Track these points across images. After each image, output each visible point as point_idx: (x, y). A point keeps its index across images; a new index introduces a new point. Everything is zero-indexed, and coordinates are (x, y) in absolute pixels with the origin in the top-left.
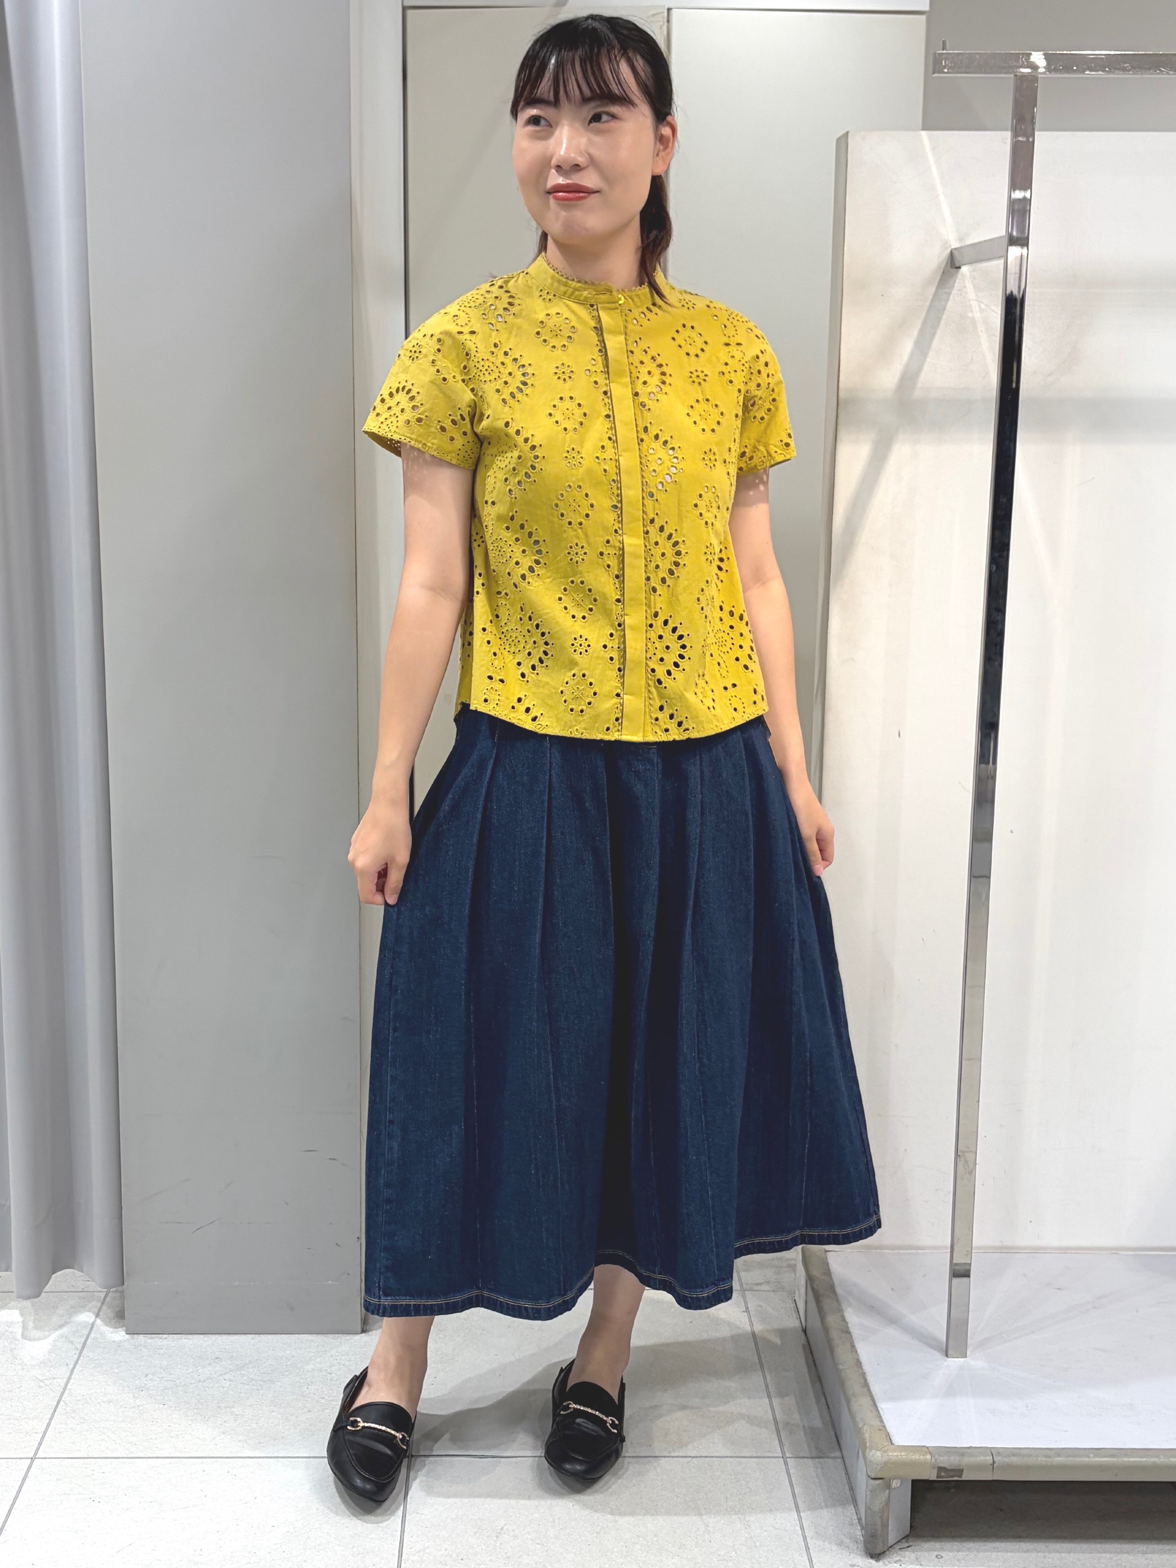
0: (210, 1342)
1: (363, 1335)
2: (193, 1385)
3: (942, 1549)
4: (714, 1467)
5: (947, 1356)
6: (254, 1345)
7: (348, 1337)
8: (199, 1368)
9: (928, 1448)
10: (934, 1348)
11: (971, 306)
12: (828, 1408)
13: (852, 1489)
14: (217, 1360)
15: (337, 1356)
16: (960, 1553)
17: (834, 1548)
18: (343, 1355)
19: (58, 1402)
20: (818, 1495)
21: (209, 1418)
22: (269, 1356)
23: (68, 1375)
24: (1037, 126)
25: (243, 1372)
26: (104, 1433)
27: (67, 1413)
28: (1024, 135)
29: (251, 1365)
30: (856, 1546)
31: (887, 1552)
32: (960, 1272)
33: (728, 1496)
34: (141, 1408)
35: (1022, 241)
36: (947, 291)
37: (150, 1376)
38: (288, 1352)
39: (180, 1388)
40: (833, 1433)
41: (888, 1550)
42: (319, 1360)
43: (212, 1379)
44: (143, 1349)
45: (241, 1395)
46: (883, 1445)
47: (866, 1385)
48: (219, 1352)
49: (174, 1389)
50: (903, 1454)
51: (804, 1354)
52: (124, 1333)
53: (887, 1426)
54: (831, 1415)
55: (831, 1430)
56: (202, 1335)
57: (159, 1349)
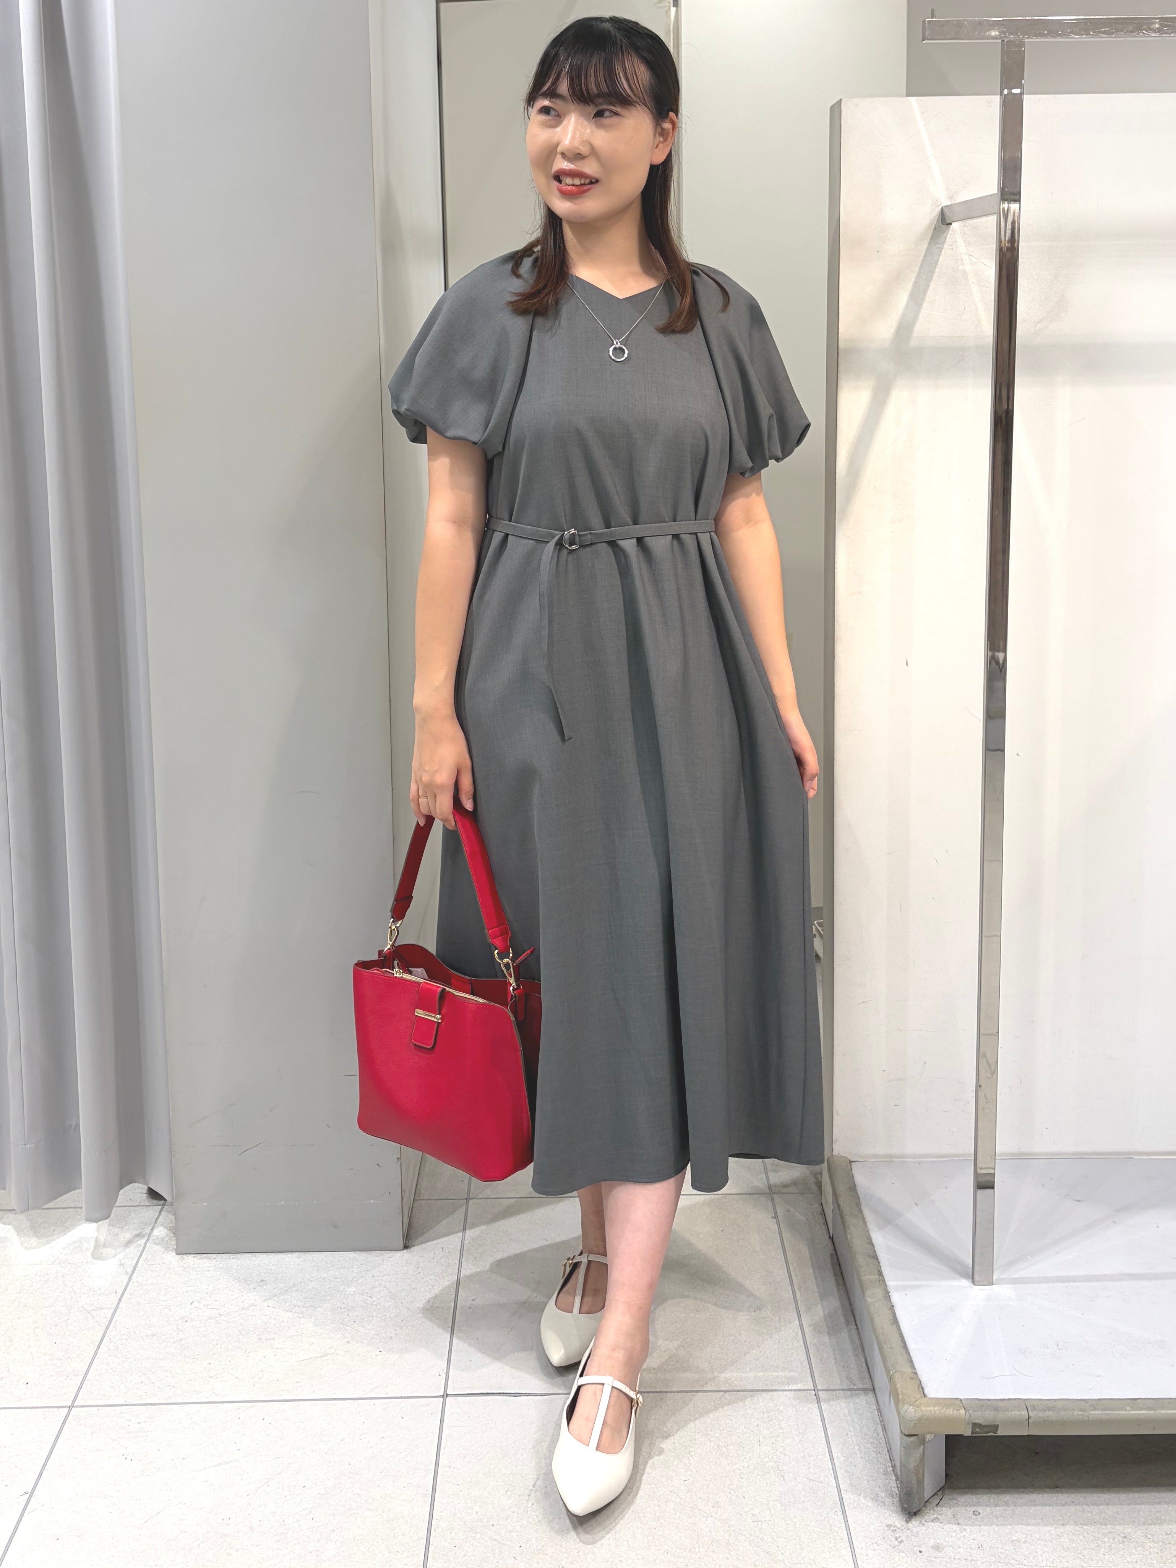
0: (257, 1262)
1: (405, 1251)
2: (237, 1314)
3: (979, 1504)
4: (747, 1404)
5: (973, 1283)
6: (298, 1265)
7: (391, 1254)
9: (960, 1400)
10: (960, 1273)
11: (962, 260)
12: (858, 1329)
13: (884, 1429)
14: (263, 1283)
15: (379, 1276)
16: (997, 1508)
17: (869, 1504)
18: (384, 1275)
19: (103, 1337)
20: (851, 1436)
21: (250, 1352)
22: (313, 1277)
23: (115, 1305)
24: (1025, 91)
25: (286, 1297)
26: (144, 1374)
27: (109, 1350)
29: (295, 1288)
30: (892, 1500)
31: (923, 1509)
32: (985, 1184)
33: (761, 1441)
34: (183, 1342)
35: (1014, 196)
36: (940, 246)
37: (196, 1304)
38: (331, 1272)
39: (223, 1317)
40: (863, 1360)
41: (925, 1506)
42: (361, 1280)
43: (256, 1306)
44: (191, 1271)
45: (282, 1324)
46: (915, 1398)
47: (895, 1321)
48: (265, 1273)
49: (217, 1319)
50: (936, 1408)
51: (832, 1265)
52: (175, 1254)
53: (918, 1372)
54: (860, 1338)
55: (861, 1356)
56: (250, 1255)
57: (206, 1271)
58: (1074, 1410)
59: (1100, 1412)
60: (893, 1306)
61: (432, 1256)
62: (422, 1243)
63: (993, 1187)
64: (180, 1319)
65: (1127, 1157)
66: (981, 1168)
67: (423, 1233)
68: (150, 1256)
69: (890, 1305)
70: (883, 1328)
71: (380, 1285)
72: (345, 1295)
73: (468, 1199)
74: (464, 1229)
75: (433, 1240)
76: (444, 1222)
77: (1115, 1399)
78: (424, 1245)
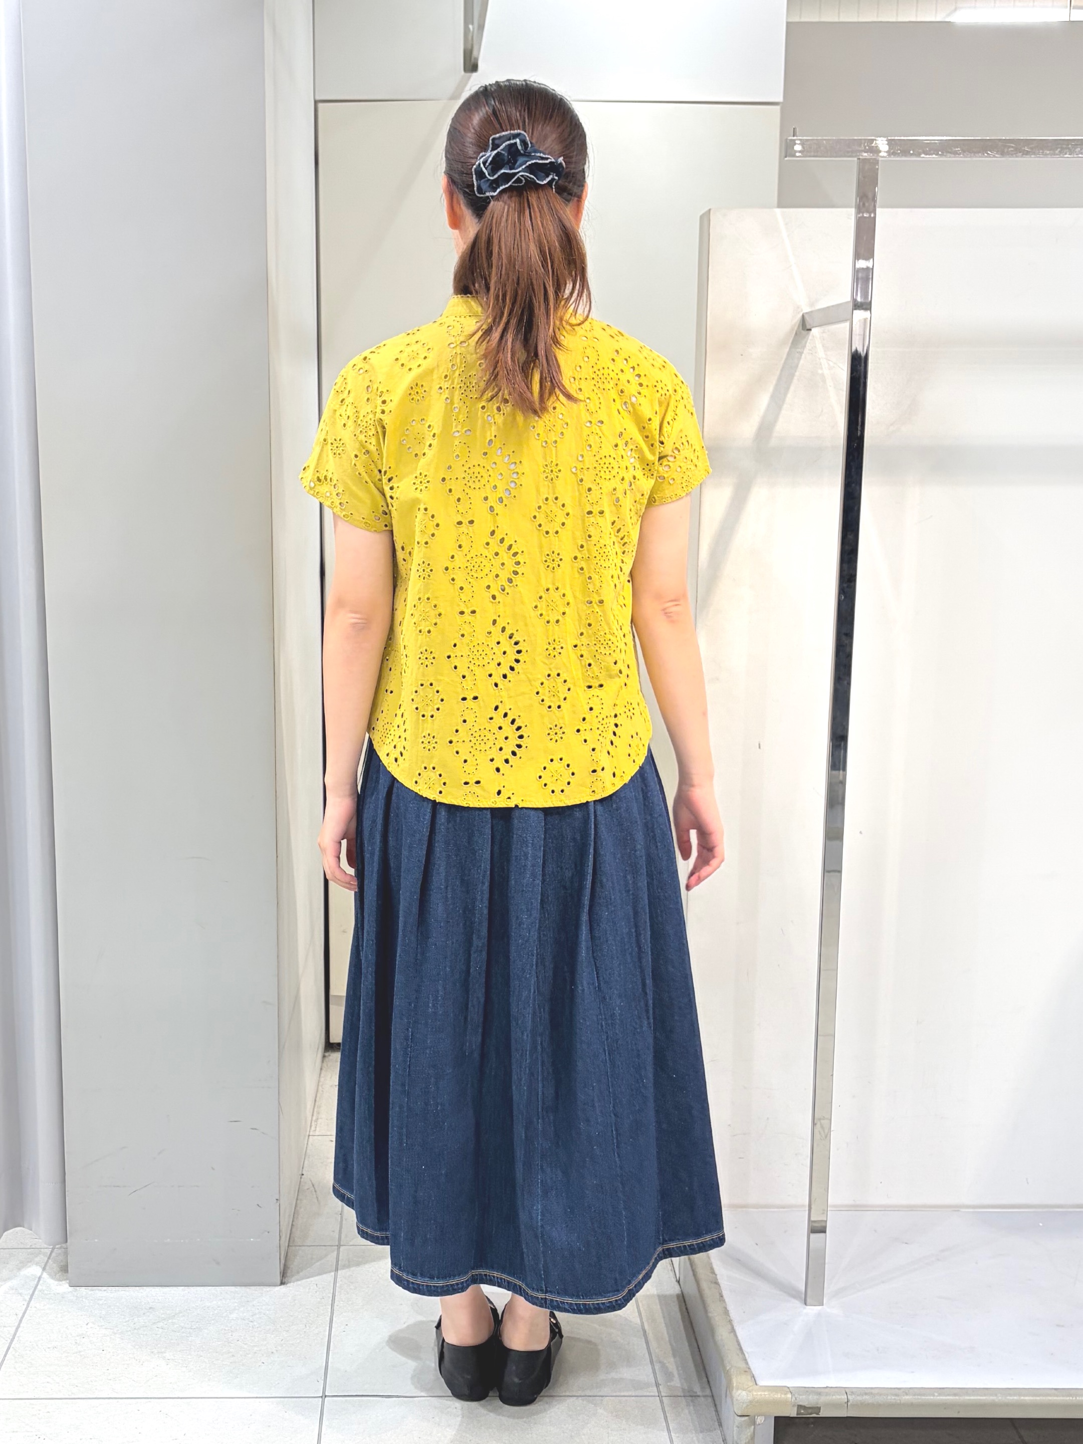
0: (144, 1294)
1: (282, 1286)
2: (129, 1333)
4: (598, 1406)
5: (806, 1304)
6: (183, 1296)
7: (268, 1289)
8: (134, 1317)
9: (788, 1388)
10: (794, 1297)
11: (821, 363)
12: (699, 1351)
13: (720, 1424)
14: (151, 1310)
15: (258, 1306)
18: (264, 1305)
21: (143, 1362)
22: (197, 1306)
23: (16, 1324)
24: (878, 204)
25: (174, 1321)
26: (49, 1376)
27: (16, 1358)
28: (868, 212)
29: (181, 1314)
32: (818, 1229)
33: (610, 1432)
34: (82, 1353)
35: (866, 306)
36: (800, 351)
37: (90, 1325)
38: (215, 1302)
39: (117, 1335)
42: (243, 1309)
43: (146, 1327)
45: (172, 1341)
46: (748, 1386)
47: (733, 1331)
48: (153, 1302)
49: (112, 1336)
50: (767, 1393)
52: (67, 1285)
53: (751, 1367)
56: (137, 1288)
57: (98, 1300)
58: (888, 1396)
59: (911, 1397)
60: (731, 1321)
61: (307, 1290)
62: (298, 1280)
63: (825, 1232)
64: (78, 1336)
66: (815, 1215)
67: (298, 1273)
68: (45, 1288)
71: (260, 1313)
72: (228, 1320)
73: (339, 1246)
74: (337, 1270)
75: (308, 1278)
76: (318, 1264)
77: (925, 1388)
78: (299, 1282)
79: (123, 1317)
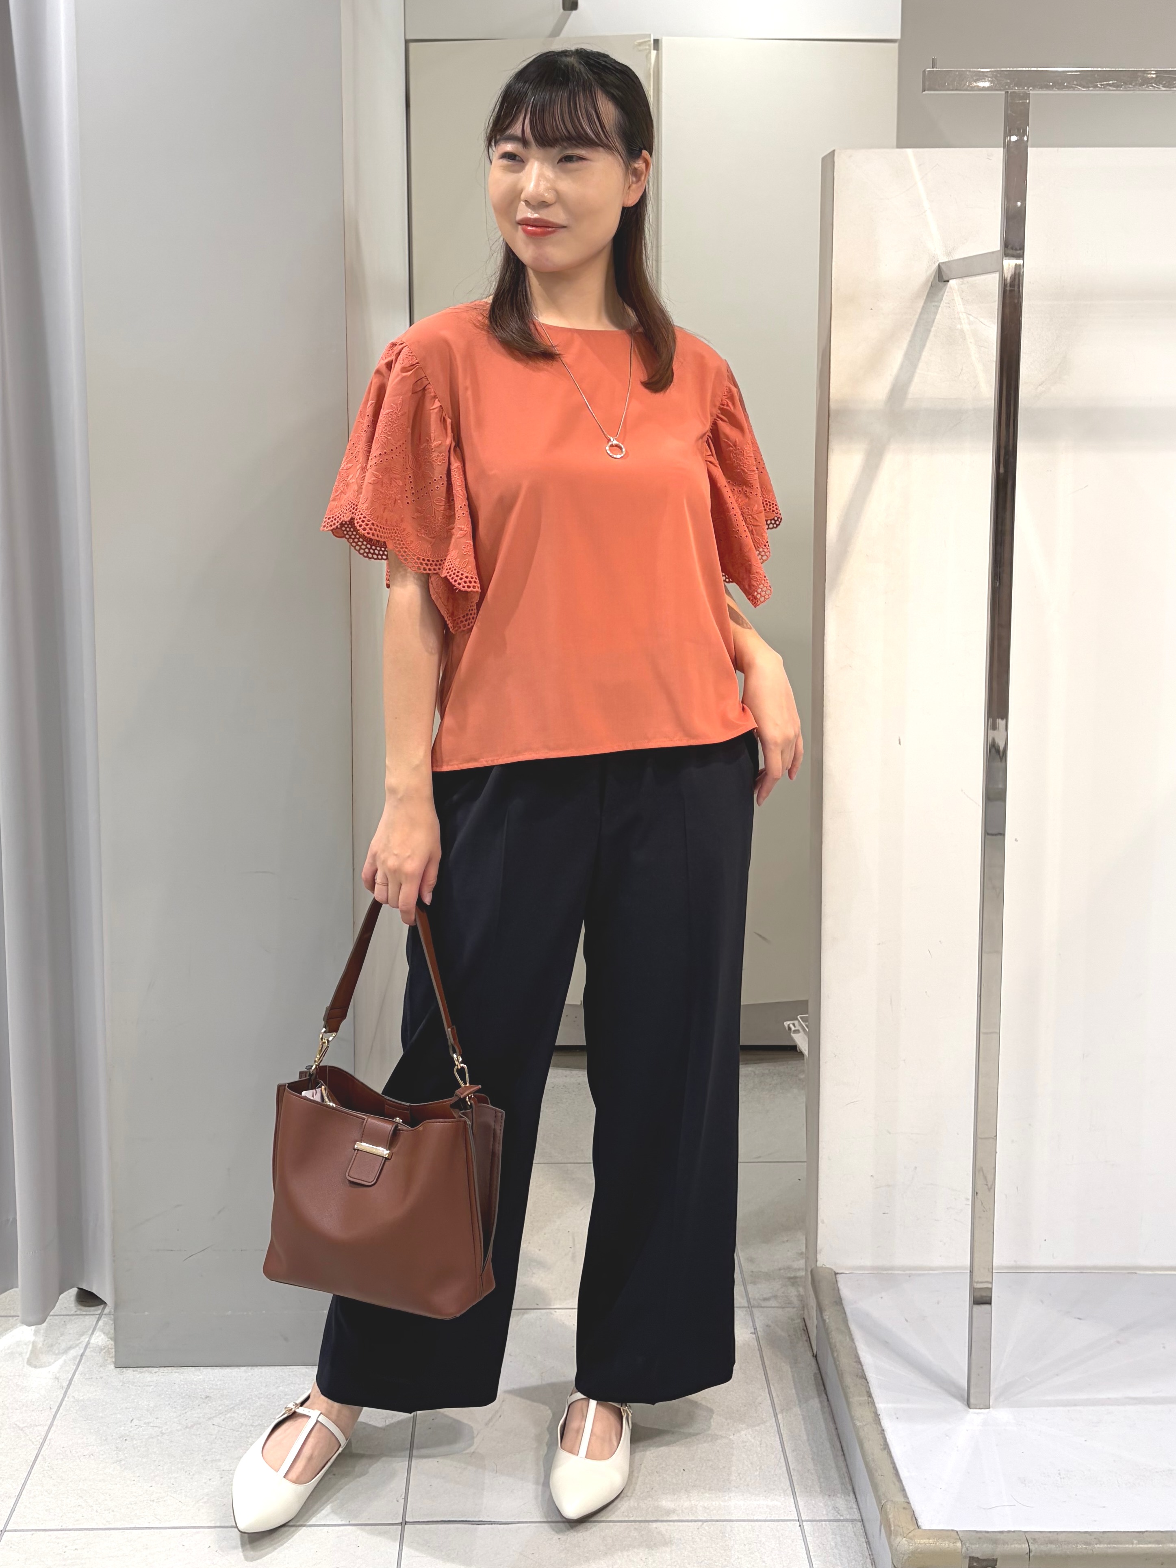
0: (201, 1377)
2: (180, 1433)
4: (727, 1535)
5: (969, 1405)
6: (246, 1380)
8: (186, 1411)
9: (957, 1532)
10: (954, 1396)
11: (960, 319)
12: (844, 1455)
13: (874, 1562)
14: (208, 1399)
19: (37, 1457)
21: (193, 1475)
22: (262, 1393)
23: (49, 1422)
25: (233, 1415)
26: (81, 1497)
27: (43, 1471)
29: (242, 1406)
32: (981, 1299)
34: (123, 1462)
35: (1017, 255)
36: (936, 304)
37: (135, 1422)
38: (281, 1388)
39: (165, 1437)
40: (850, 1488)
43: (200, 1424)
44: (130, 1386)
45: (229, 1444)
46: (908, 1529)
47: (886, 1447)
48: (210, 1389)
49: (159, 1438)
50: (931, 1541)
51: (816, 1386)
52: (112, 1366)
53: (911, 1502)
54: (847, 1465)
55: (848, 1485)
56: (193, 1369)
57: (147, 1386)
58: (1077, 1543)
59: (1106, 1546)
60: (883, 1430)
63: (990, 1303)
64: (119, 1438)
65: (1131, 1271)
66: (978, 1282)
68: (86, 1370)
69: (880, 1428)
70: (873, 1454)
77: (1120, 1532)
79: (174, 1410)
